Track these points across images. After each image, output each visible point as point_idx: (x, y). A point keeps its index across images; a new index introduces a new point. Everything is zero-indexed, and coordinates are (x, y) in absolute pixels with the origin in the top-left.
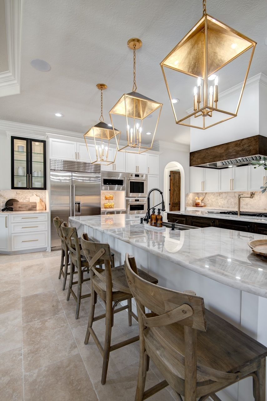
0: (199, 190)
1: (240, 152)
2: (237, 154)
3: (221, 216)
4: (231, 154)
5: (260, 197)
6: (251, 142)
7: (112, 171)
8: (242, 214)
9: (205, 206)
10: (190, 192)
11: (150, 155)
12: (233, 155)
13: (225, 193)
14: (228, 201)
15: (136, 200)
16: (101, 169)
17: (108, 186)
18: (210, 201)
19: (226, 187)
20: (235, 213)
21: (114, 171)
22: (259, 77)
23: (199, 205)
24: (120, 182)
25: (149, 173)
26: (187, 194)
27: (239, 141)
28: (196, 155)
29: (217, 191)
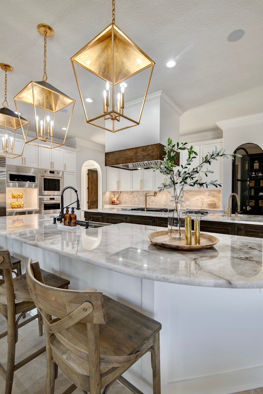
0: (115, 189)
1: (146, 157)
2: (144, 158)
3: (132, 212)
4: (139, 158)
5: (162, 196)
6: (154, 149)
7: (21, 165)
8: (148, 210)
9: (120, 204)
10: (107, 191)
11: (66, 152)
12: (141, 158)
13: (136, 191)
14: (138, 199)
15: (51, 199)
16: (6, 162)
17: (17, 183)
18: (124, 199)
19: (137, 187)
20: (142, 210)
21: (24, 166)
22: (160, 94)
23: (115, 203)
24: (32, 179)
25: (66, 171)
26: (104, 192)
27: (145, 146)
28: (111, 156)
29: (130, 190)
